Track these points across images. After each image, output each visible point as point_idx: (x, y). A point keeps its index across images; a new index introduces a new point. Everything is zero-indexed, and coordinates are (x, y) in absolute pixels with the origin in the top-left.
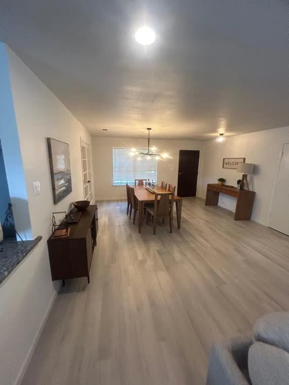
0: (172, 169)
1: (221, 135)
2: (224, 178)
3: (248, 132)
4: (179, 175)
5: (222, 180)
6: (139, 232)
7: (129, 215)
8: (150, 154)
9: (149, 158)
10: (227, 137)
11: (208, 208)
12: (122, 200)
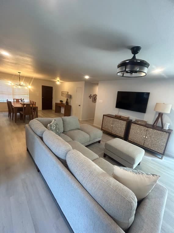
0: (38, 95)
1: (58, 81)
2: (62, 100)
3: (69, 82)
4: (42, 98)
5: (61, 101)
6: (16, 122)
7: (10, 117)
8: (21, 86)
9: (20, 87)
10: (61, 82)
11: (56, 113)
12: (5, 111)
